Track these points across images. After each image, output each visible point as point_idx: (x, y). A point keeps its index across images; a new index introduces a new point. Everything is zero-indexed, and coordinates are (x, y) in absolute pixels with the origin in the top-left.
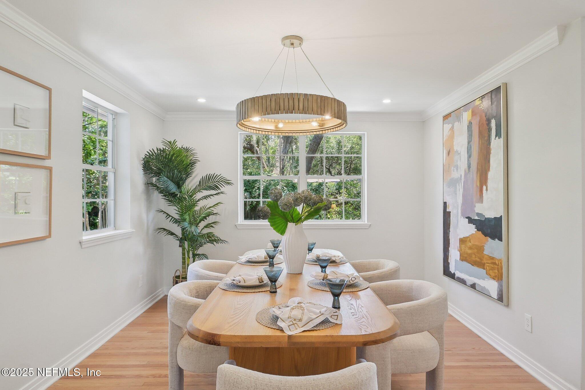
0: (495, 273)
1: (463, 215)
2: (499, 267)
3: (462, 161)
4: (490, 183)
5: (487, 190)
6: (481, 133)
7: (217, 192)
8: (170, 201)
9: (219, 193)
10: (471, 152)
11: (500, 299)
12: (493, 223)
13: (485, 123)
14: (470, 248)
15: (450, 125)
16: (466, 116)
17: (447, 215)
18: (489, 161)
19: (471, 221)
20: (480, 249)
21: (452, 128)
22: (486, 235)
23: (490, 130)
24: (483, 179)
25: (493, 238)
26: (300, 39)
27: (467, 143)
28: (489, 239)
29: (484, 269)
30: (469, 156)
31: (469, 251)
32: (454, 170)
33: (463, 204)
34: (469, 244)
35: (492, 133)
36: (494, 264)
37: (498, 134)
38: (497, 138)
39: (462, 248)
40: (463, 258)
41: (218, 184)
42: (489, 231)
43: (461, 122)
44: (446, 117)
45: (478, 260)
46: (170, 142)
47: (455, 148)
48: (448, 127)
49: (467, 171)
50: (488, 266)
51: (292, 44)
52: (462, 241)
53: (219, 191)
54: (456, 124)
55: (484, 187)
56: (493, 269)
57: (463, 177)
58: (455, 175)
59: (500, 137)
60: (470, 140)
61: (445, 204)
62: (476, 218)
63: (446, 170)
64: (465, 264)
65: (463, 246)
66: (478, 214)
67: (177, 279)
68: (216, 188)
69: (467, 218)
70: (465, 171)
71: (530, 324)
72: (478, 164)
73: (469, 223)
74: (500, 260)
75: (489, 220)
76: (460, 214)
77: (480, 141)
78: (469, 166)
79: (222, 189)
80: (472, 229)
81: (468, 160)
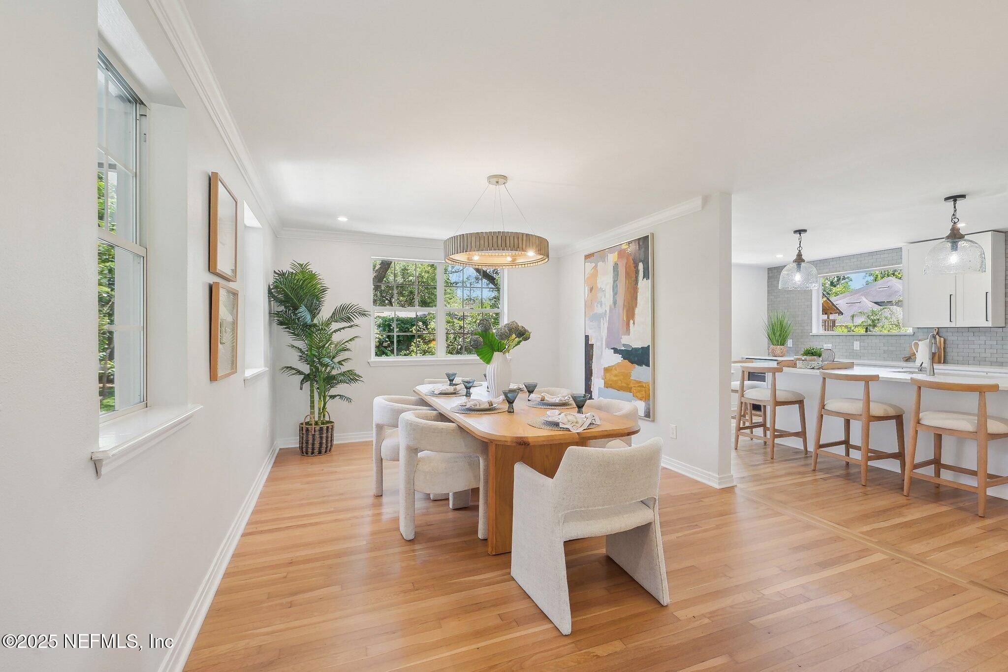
0: (643, 394)
1: (607, 346)
2: (646, 389)
3: (607, 298)
4: (637, 318)
5: (634, 323)
6: (627, 274)
7: (350, 324)
8: (295, 335)
9: (352, 326)
10: (617, 290)
11: (648, 415)
12: (640, 352)
13: (632, 266)
14: (616, 376)
15: (593, 265)
16: (612, 258)
17: (589, 349)
18: (636, 299)
19: (616, 351)
20: (627, 375)
21: (595, 267)
22: (632, 363)
23: (637, 272)
24: (630, 313)
25: (640, 363)
26: (505, 177)
27: (612, 282)
28: (636, 366)
29: (631, 392)
30: (615, 294)
31: (615, 379)
32: (597, 306)
33: (608, 337)
34: (615, 372)
35: (640, 274)
36: (642, 386)
37: (646, 276)
38: (645, 279)
39: (607, 377)
40: (607, 385)
41: (351, 316)
42: (636, 359)
43: (606, 263)
44: (587, 257)
45: (625, 385)
46: (301, 265)
47: (599, 286)
48: (590, 266)
49: (613, 307)
50: (635, 389)
51: (497, 182)
52: (607, 370)
53: (352, 323)
54: (600, 264)
55: (631, 322)
56: (639, 391)
57: (608, 312)
58: (599, 310)
59: (648, 278)
60: (616, 279)
61: (587, 337)
62: (623, 348)
63: (589, 305)
64: (610, 390)
65: (608, 375)
66: (624, 345)
67: (307, 426)
68: (349, 319)
69: (612, 349)
70: (610, 306)
71: (675, 432)
72: (624, 301)
73: (615, 353)
74: (648, 383)
75: (636, 349)
76: (604, 346)
77: (627, 281)
78: (615, 303)
79: (356, 321)
80: (618, 358)
81: (614, 297)
